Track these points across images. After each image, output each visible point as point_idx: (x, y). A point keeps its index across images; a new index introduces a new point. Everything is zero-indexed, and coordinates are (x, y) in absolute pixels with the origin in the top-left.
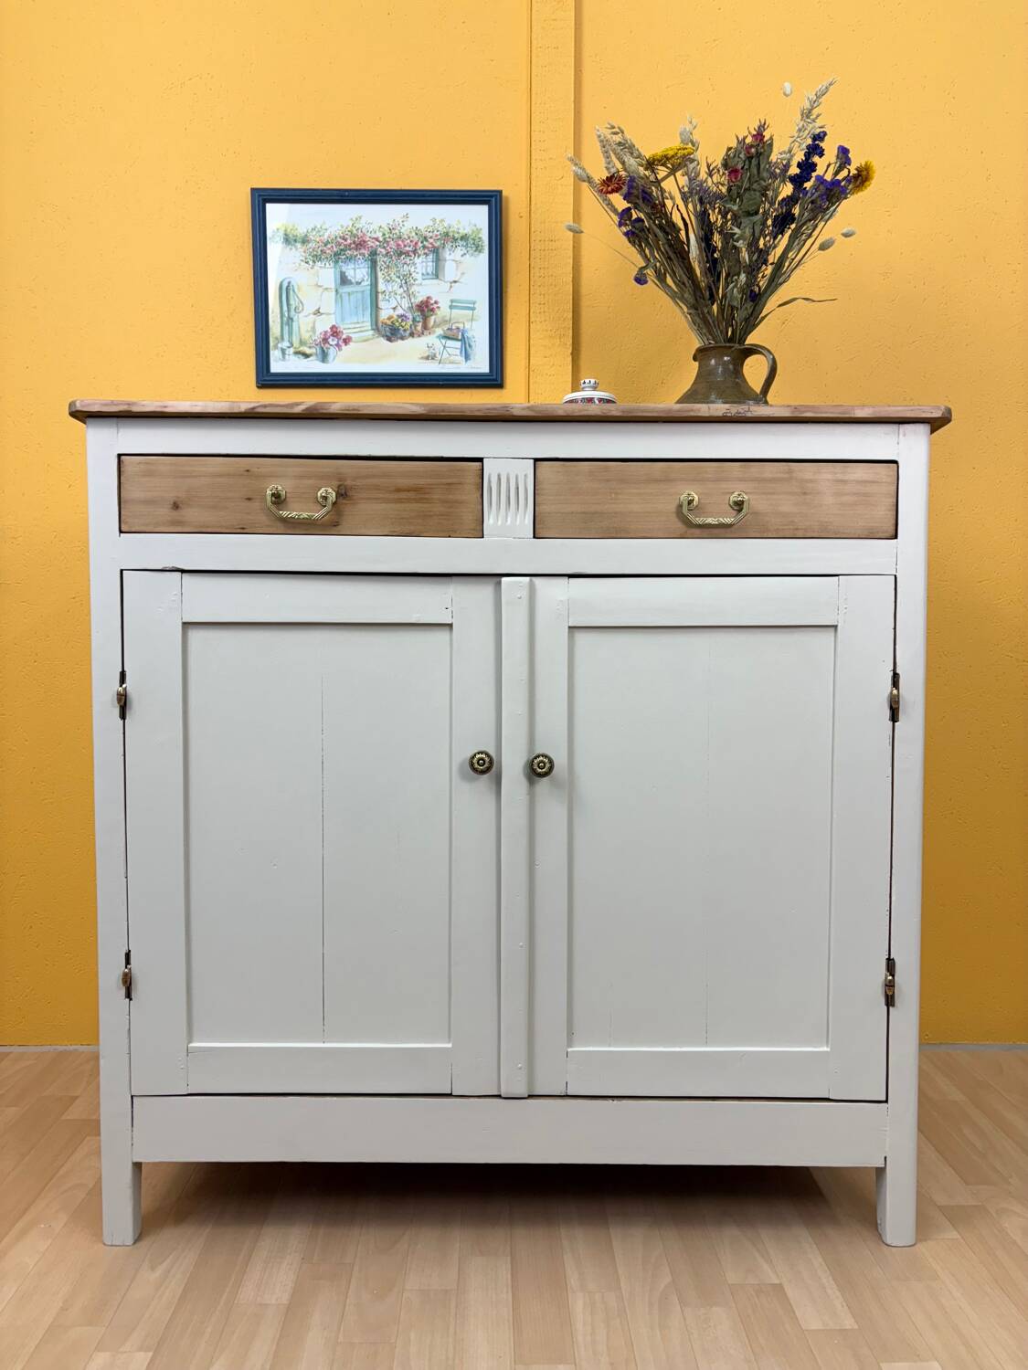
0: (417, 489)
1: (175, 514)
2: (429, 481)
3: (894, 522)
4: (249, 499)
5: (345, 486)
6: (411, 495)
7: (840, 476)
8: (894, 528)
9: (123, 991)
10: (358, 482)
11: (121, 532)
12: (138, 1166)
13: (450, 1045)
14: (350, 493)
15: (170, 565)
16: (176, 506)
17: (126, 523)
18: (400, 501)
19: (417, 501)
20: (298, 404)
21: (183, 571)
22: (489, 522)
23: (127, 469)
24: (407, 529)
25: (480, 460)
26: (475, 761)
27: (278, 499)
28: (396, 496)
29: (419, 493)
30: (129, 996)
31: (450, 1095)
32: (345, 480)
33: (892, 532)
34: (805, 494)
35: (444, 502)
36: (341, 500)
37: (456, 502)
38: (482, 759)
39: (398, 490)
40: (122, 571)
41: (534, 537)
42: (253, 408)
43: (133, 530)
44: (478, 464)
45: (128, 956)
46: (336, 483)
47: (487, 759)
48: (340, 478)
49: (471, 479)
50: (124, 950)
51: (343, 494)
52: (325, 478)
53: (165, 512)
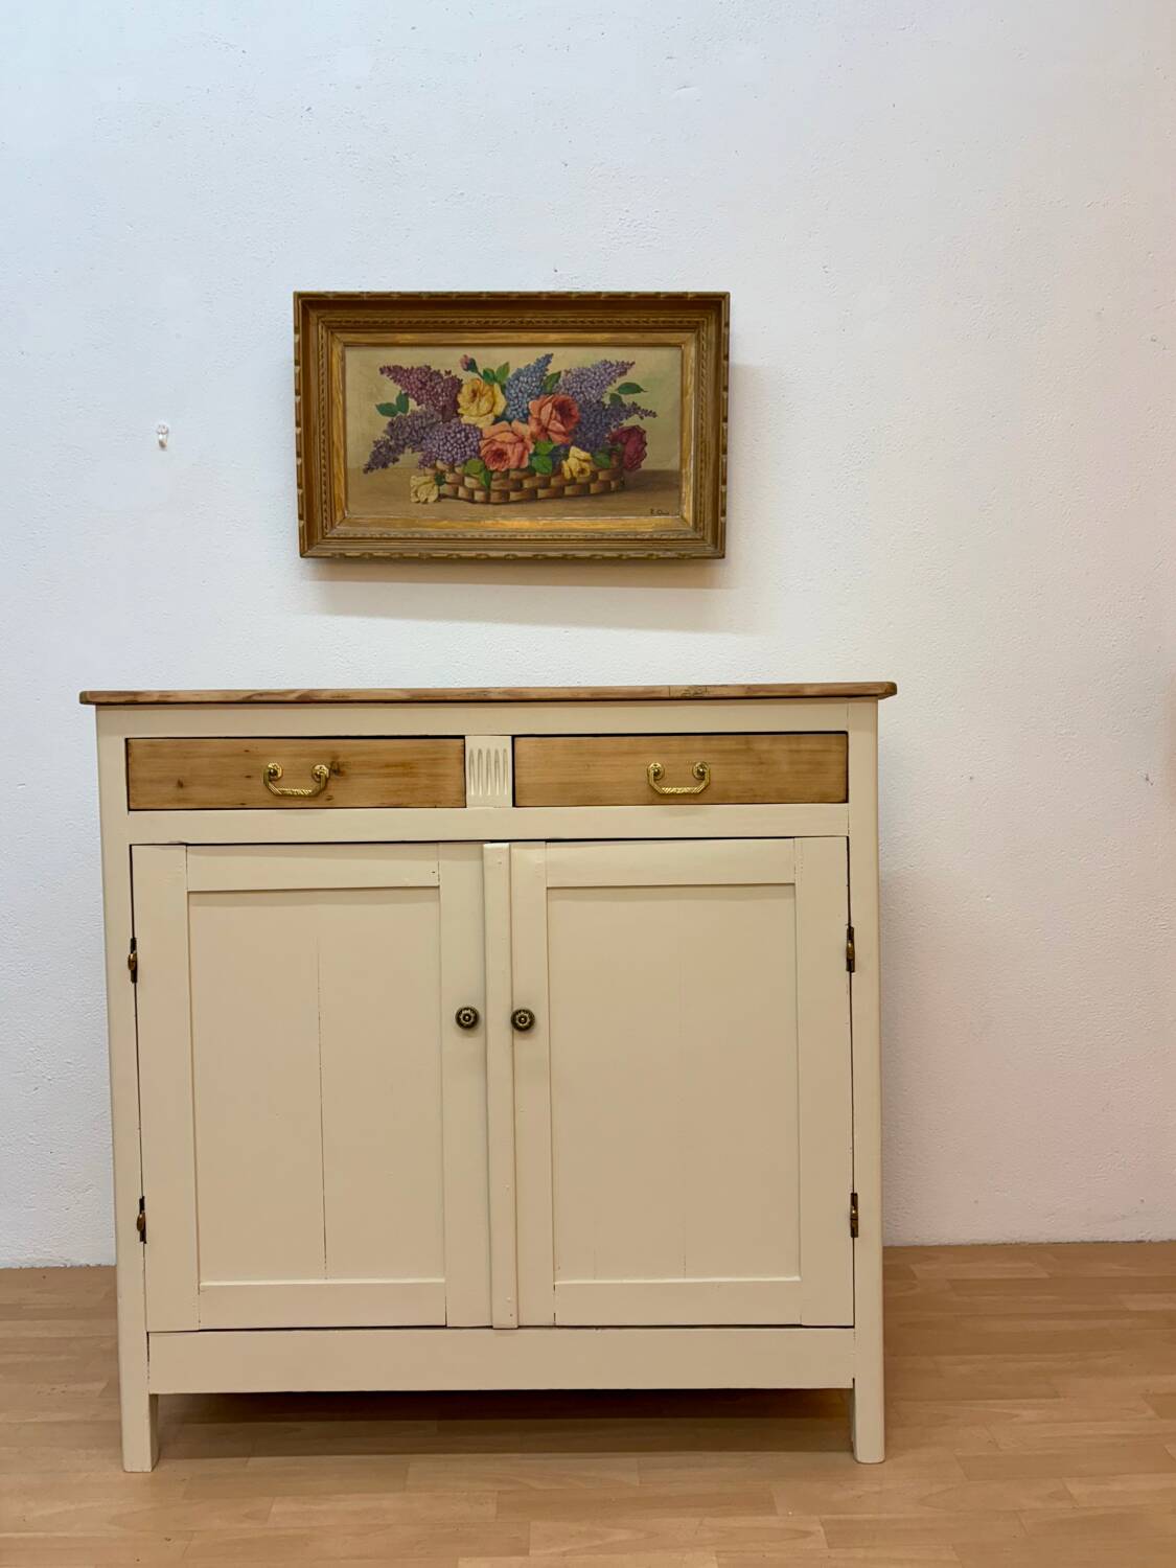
0: (403, 765)
1: (181, 791)
2: (416, 757)
3: (844, 787)
4: (248, 777)
5: (338, 764)
6: (400, 770)
7: (794, 747)
8: (845, 793)
9: (138, 1234)
10: (351, 759)
11: (129, 810)
12: (154, 1398)
13: (442, 1280)
14: (342, 769)
15: (176, 840)
16: (180, 785)
17: (134, 801)
18: (388, 776)
19: (404, 775)
20: (293, 691)
21: (187, 845)
22: (471, 793)
23: (135, 751)
24: (395, 800)
25: (463, 737)
26: (461, 1017)
27: (272, 776)
28: (386, 771)
29: (406, 768)
30: (143, 1238)
31: (445, 1327)
32: (337, 757)
33: (843, 797)
34: (762, 763)
35: (431, 775)
36: (334, 776)
37: (442, 775)
38: (467, 1015)
39: (387, 766)
40: (131, 846)
41: (514, 805)
42: (250, 697)
43: (141, 807)
44: (460, 741)
45: (142, 1202)
46: (329, 760)
47: (472, 1015)
48: (335, 756)
49: (454, 756)
50: (140, 1197)
51: (337, 770)
52: (319, 756)
53: (170, 790)
